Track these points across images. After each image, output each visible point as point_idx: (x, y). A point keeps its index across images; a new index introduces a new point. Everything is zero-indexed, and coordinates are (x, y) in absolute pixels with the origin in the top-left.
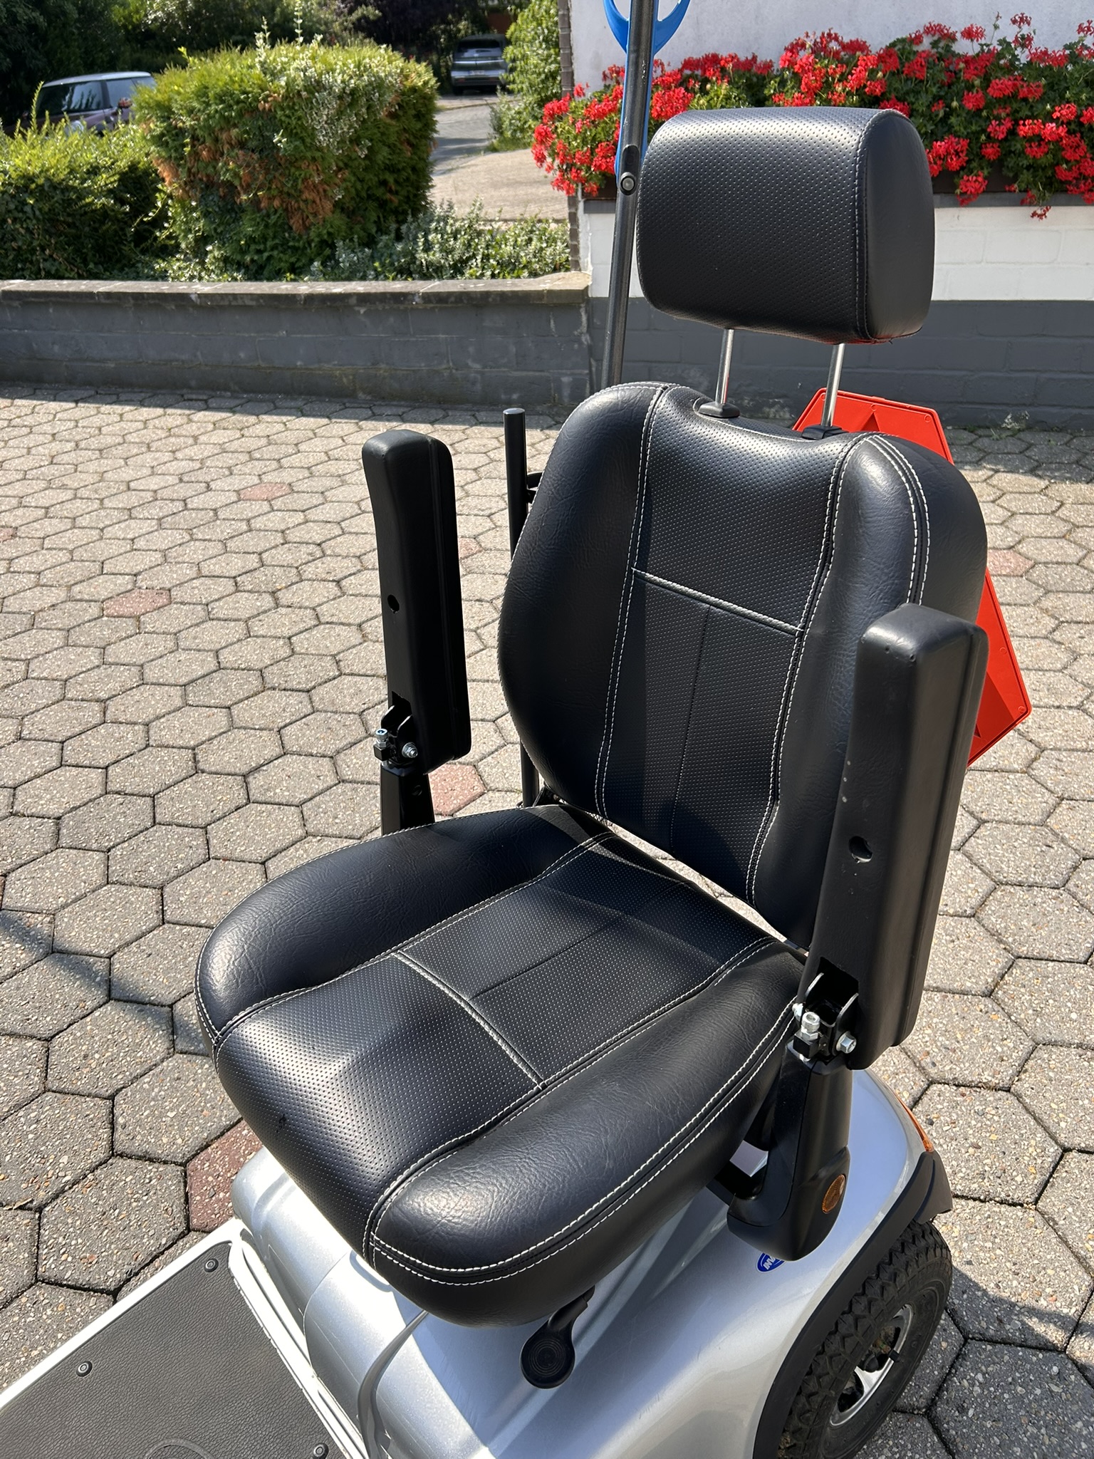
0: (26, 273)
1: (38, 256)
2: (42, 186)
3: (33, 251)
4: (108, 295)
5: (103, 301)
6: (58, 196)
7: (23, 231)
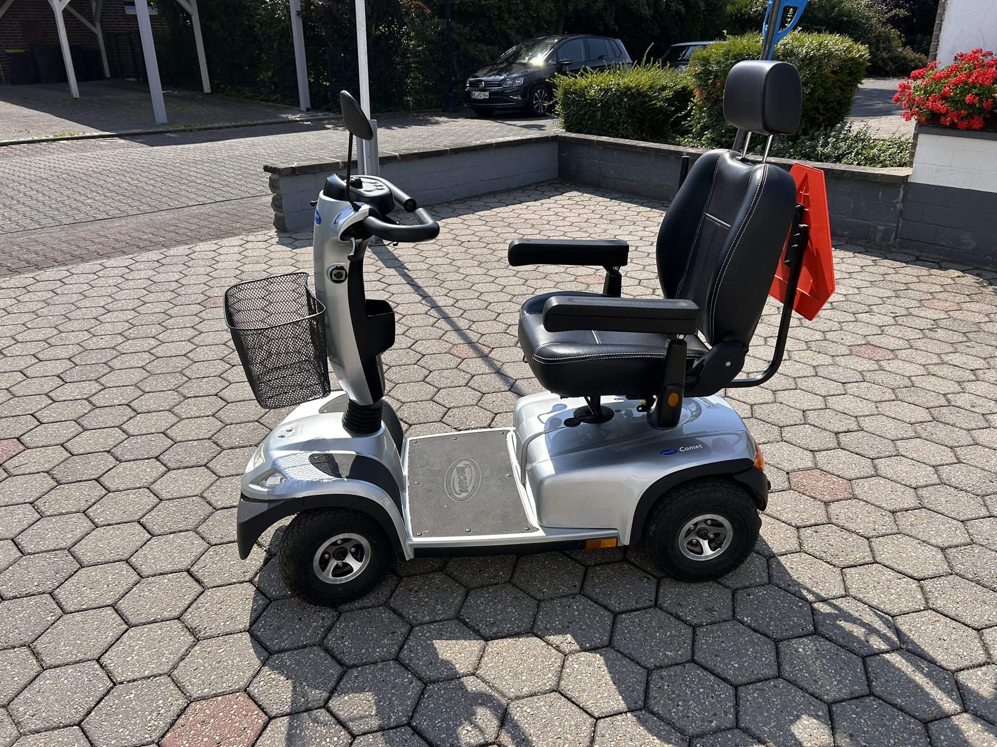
0: (613, 134)
1: (620, 127)
2: (634, 93)
3: (619, 124)
4: (644, 148)
5: (641, 151)
6: (640, 99)
7: (617, 114)
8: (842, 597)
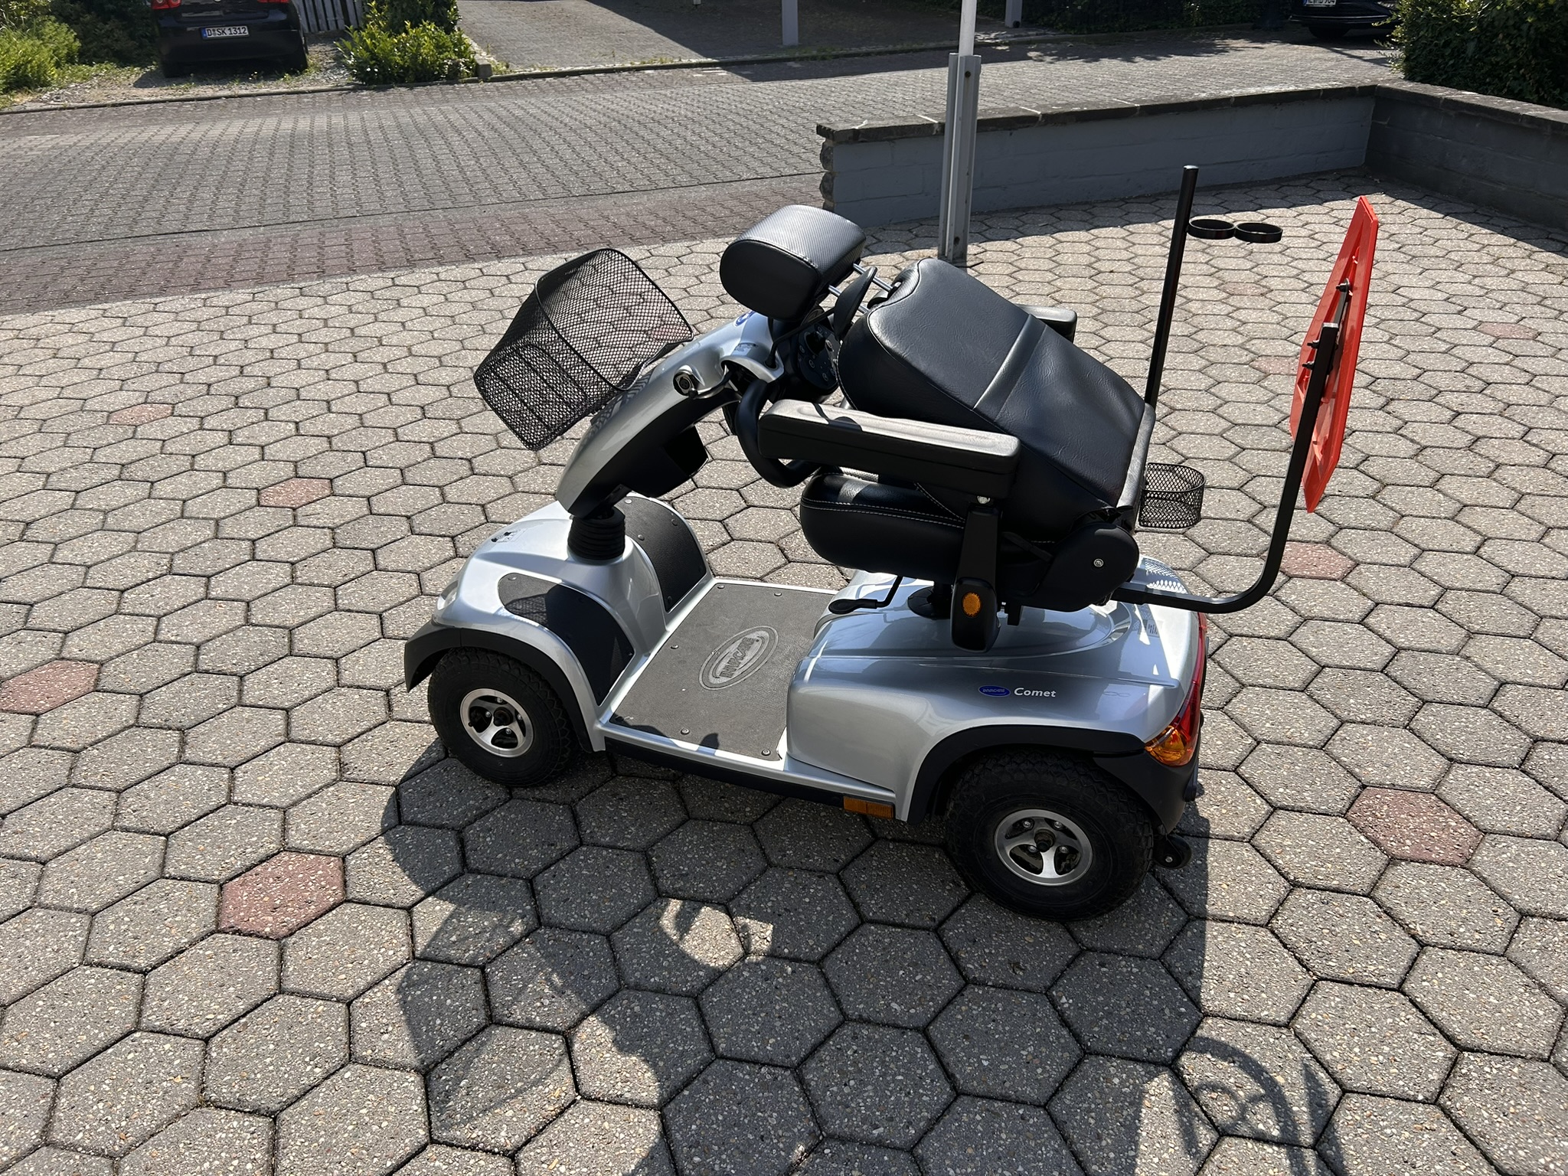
3: (1508, 68)
5: (1524, 124)
8: (1274, 1025)
